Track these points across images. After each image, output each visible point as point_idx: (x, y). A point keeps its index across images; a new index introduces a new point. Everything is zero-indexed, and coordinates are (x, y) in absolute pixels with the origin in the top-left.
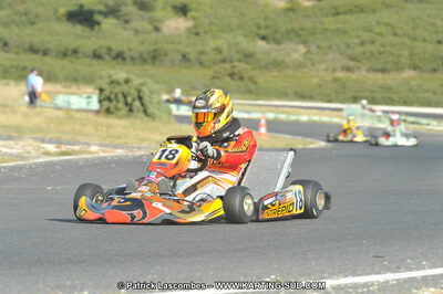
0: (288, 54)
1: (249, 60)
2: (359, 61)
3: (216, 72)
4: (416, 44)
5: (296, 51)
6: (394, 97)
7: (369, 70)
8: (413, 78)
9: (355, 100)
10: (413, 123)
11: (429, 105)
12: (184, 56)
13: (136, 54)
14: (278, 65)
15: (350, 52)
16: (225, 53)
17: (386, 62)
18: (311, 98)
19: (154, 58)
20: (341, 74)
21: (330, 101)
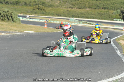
0: (55, 3)
1: (43, 5)
2: (74, 6)
3: (34, 8)
4: (91, 1)
5: (57, 2)
6: (84, 16)
7: (77, 8)
8: (89, 11)
9: (73, 16)
10: (89, 24)
11: (94, 18)
12: (25, 3)
13: (12, 2)
14: (52, 6)
15: (72, 3)
16: (37, 2)
17: (82, 6)
18: (61, 16)
19: (17, 3)
20: (69, 9)
21: (66, 17)
